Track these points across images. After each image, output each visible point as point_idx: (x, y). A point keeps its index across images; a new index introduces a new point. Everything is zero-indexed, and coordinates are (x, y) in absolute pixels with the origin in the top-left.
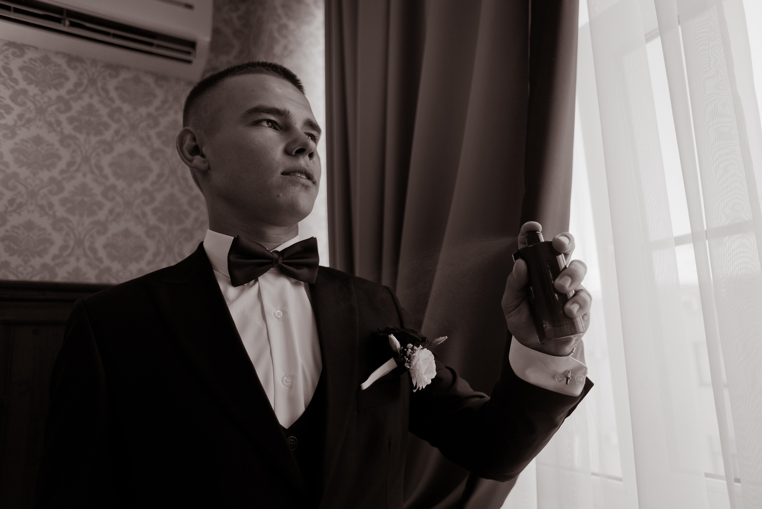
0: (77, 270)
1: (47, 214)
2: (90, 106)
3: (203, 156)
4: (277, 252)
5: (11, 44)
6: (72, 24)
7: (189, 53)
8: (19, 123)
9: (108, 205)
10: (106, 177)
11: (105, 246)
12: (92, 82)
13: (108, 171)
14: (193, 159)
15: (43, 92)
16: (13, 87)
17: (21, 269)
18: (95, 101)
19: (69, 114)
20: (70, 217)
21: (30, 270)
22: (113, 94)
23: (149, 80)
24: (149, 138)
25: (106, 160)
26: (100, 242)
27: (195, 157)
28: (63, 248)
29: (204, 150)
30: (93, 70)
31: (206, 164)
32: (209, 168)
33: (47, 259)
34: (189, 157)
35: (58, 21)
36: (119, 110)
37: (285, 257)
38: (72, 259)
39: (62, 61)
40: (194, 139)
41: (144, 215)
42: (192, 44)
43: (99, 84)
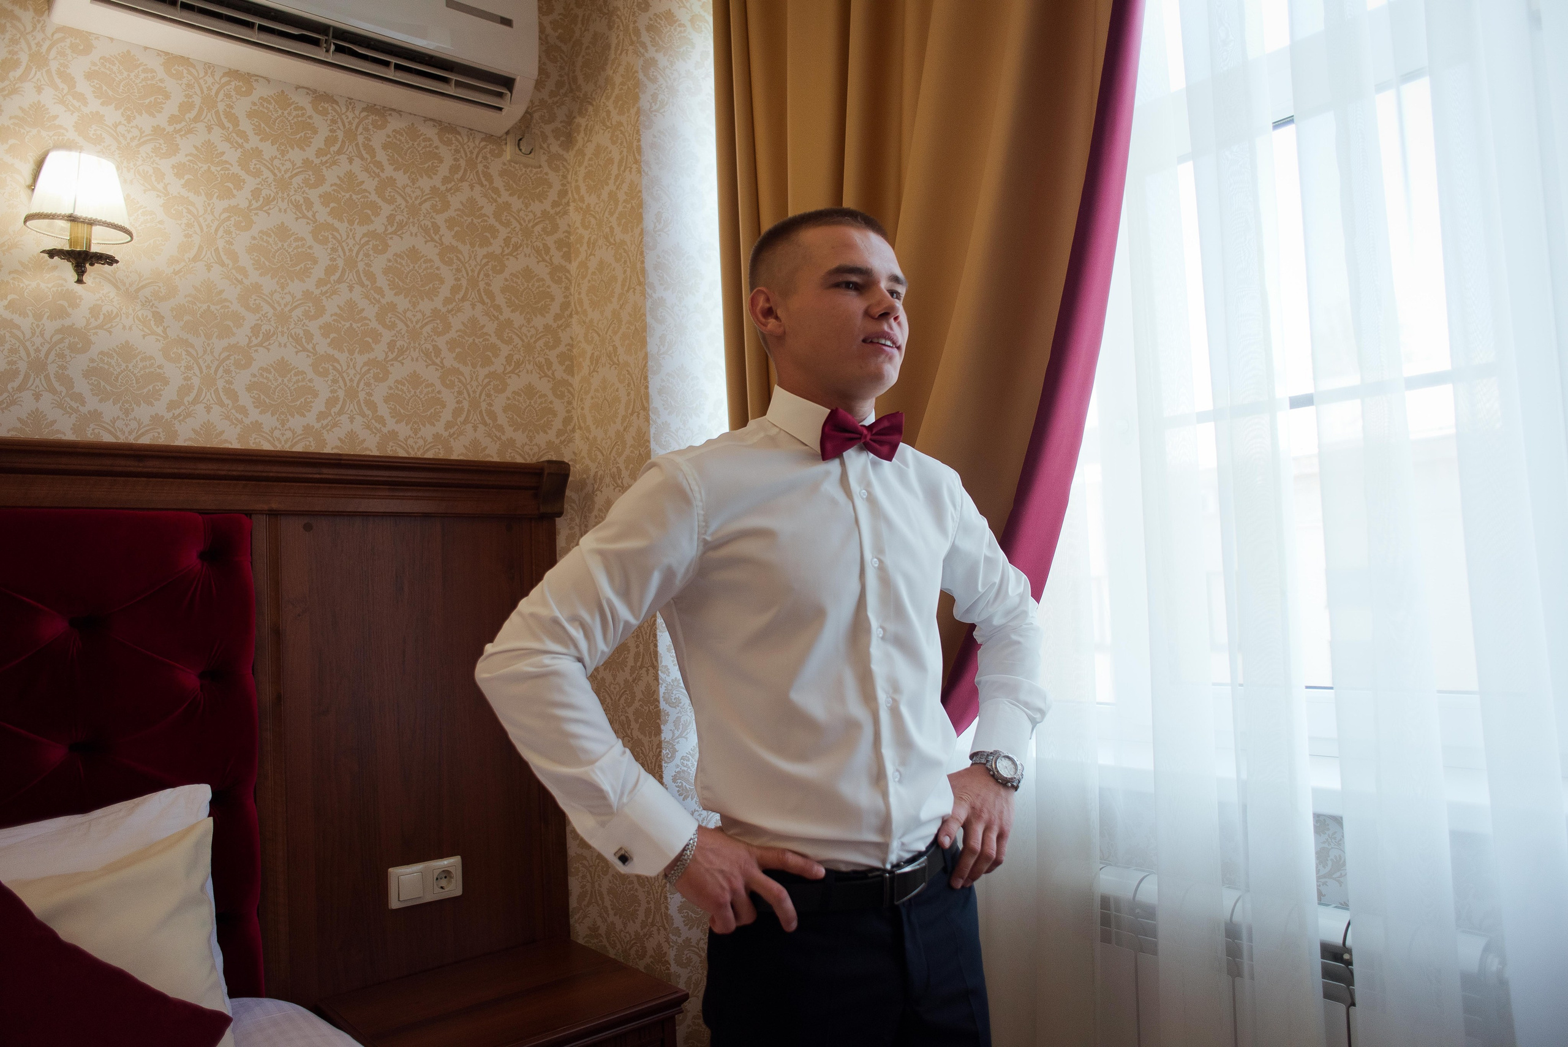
0: (351, 435)
1: (305, 350)
2: (350, 175)
3: (777, 318)
4: (864, 426)
5: (233, 74)
6: (339, 49)
7: (500, 95)
8: (255, 205)
9: (387, 336)
10: (380, 291)
11: (386, 400)
12: (351, 135)
13: (382, 281)
14: (768, 323)
15: (283, 153)
16: (241, 146)
17: (277, 433)
18: (357, 167)
19: (321, 190)
20: (337, 354)
21: (289, 434)
22: (381, 156)
23: (431, 132)
24: (436, 228)
25: (379, 263)
26: (380, 392)
27: (769, 321)
28: (331, 402)
29: (779, 313)
30: (350, 115)
31: (782, 328)
32: (785, 332)
33: (311, 418)
34: (763, 320)
35: (315, 42)
36: (392, 181)
37: (874, 432)
38: (344, 418)
39: (304, 101)
40: (768, 300)
41: (437, 351)
42: (508, 83)
43: (361, 139)
